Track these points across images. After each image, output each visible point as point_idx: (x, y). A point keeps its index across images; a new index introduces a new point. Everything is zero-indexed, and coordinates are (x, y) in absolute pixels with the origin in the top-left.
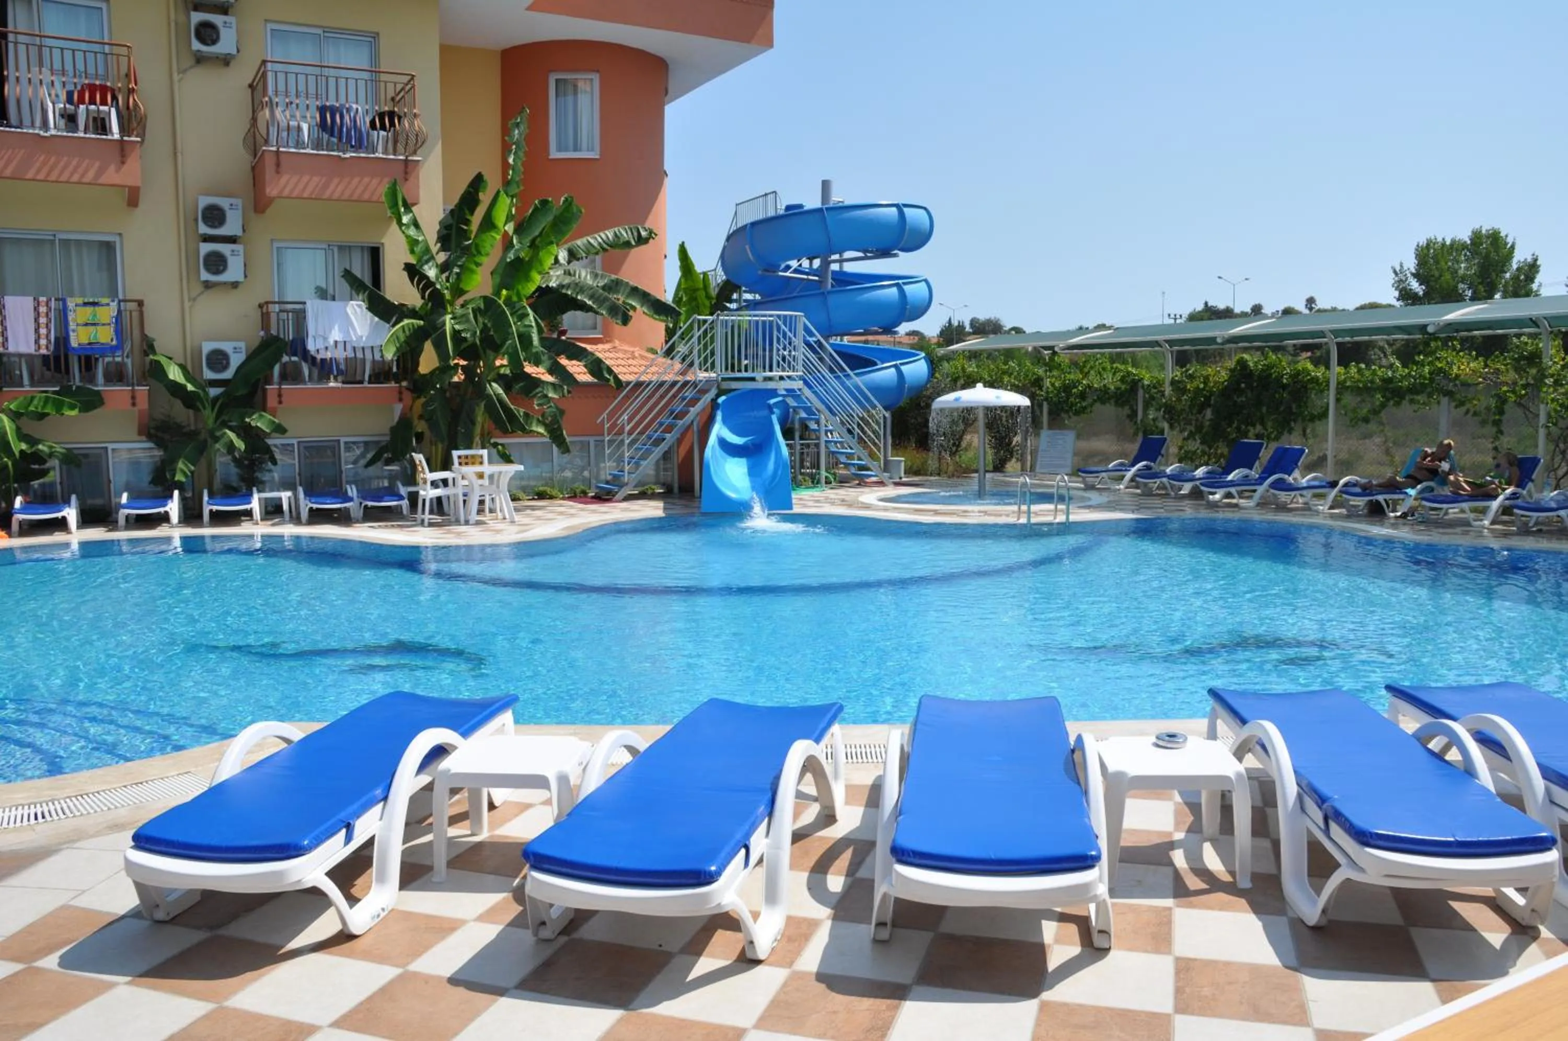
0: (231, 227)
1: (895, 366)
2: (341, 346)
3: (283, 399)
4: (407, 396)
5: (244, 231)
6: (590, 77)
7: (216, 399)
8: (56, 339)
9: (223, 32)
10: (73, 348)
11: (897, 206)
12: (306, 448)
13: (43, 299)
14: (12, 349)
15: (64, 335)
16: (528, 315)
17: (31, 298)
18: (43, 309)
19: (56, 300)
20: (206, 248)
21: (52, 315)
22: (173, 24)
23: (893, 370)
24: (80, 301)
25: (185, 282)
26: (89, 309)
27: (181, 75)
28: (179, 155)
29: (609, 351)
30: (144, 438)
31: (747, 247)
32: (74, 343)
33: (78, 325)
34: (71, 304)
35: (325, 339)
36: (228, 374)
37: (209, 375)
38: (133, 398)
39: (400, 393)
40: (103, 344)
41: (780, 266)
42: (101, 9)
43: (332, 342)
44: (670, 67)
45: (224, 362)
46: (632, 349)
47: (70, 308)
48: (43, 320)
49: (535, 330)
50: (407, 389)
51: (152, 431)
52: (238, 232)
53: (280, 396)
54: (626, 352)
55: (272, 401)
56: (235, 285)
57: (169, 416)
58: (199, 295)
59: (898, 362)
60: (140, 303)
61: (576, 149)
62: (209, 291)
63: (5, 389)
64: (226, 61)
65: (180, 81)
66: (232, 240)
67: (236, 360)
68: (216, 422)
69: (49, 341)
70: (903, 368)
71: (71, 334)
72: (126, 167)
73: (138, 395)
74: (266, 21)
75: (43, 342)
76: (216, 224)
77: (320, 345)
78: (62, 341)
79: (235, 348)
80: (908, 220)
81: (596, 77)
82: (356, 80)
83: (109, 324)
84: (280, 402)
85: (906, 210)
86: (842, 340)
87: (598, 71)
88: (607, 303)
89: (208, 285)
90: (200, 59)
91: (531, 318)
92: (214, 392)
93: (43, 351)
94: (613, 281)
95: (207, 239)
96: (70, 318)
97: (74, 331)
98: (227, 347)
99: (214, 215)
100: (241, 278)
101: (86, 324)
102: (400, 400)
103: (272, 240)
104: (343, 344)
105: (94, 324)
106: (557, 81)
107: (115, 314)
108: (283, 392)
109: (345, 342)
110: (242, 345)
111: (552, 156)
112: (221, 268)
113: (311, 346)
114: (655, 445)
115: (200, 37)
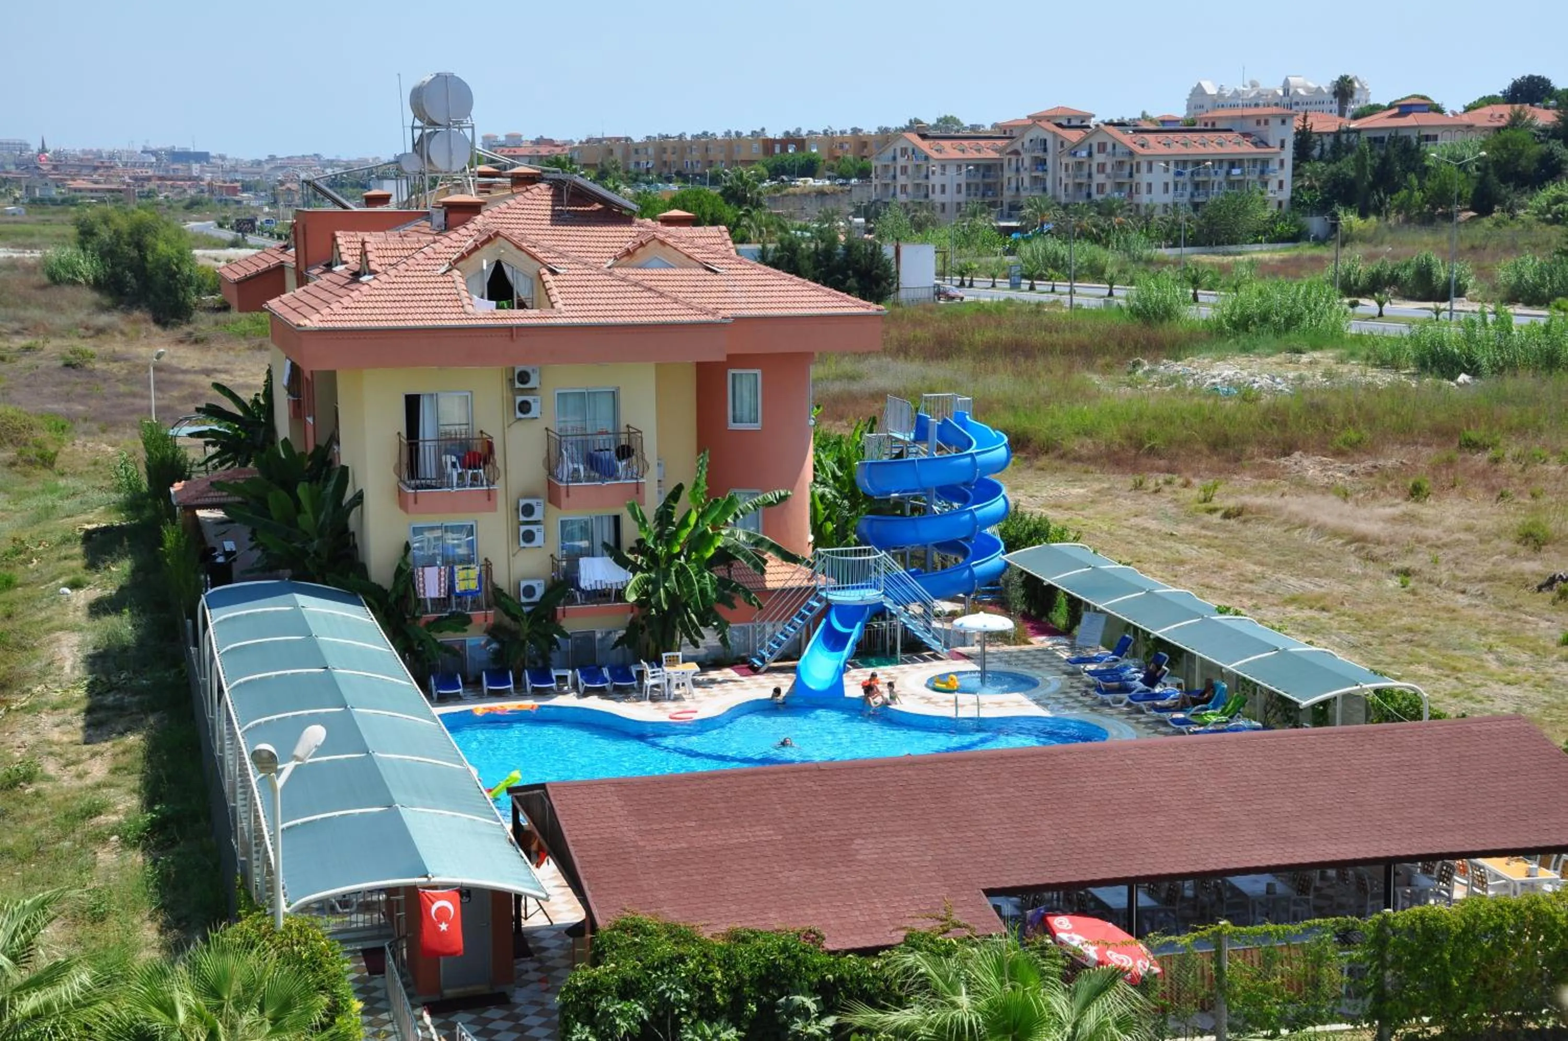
0: (537, 515)
3: (566, 614)
5: (544, 516)
6: (755, 372)
7: (529, 614)
8: (449, 589)
9: (533, 406)
10: (457, 593)
12: (575, 636)
13: (443, 568)
14: (427, 595)
15: (452, 586)
17: (438, 568)
18: (443, 573)
19: (449, 568)
20: (523, 528)
21: (447, 576)
22: (506, 405)
24: (460, 567)
25: (511, 549)
26: (465, 572)
27: (509, 429)
28: (507, 474)
30: (486, 634)
31: (866, 480)
32: (457, 590)
33: (459, 581)
34: (456, 570)
35: (590, 578)
36: (536, 598)
37: (524, 600)
38: (486, 617)
39: (632, 608)
40: (472, 590)
42: (467, 396)
43: (593, 580)
45: (533, 592)
47: (456, 572)
48: (443, 579)
51: (494, 634)
52: (541, 517)
53: (564, 612)
55: (560, 615)
56: (539, 548)
58: (519, 555)
60: (491, 565)
61: (746, 420)
62: (525, 553)
64: (534, 421)
66: (538, 523)
67: (540, 592)
69: (445, 590)
71: (456, 585)
73: (488, 615)
74: (555, 389)
75: (442, 590)
76: (529, 514)
77: (587, 581)
78: (452, 589)
79: (539, 584)
81: (759, 372)
83: (475, 578)
84: (564, 616)
87: (760, 368)
89: (524, 549)
90: (519, 419)
92: (527, 609)
93: (442, 595)
95: (525, 523)
96: (456, 577)
97: (457, 583)
98: (533, 583)
99: (528, 510)
100: (542, 544)
101: (463, 580)
102: (631, 611)
103: (559, 518)
104: (601, 582)
105: (467, 580)
106: (734, 375)
107: (478, 574)
108: (566, 610)
110: (542, 582)
111: (730, 428)
112: (532, 539)
113: (582, 583)
114: (787, 636)
115: (522, 411)
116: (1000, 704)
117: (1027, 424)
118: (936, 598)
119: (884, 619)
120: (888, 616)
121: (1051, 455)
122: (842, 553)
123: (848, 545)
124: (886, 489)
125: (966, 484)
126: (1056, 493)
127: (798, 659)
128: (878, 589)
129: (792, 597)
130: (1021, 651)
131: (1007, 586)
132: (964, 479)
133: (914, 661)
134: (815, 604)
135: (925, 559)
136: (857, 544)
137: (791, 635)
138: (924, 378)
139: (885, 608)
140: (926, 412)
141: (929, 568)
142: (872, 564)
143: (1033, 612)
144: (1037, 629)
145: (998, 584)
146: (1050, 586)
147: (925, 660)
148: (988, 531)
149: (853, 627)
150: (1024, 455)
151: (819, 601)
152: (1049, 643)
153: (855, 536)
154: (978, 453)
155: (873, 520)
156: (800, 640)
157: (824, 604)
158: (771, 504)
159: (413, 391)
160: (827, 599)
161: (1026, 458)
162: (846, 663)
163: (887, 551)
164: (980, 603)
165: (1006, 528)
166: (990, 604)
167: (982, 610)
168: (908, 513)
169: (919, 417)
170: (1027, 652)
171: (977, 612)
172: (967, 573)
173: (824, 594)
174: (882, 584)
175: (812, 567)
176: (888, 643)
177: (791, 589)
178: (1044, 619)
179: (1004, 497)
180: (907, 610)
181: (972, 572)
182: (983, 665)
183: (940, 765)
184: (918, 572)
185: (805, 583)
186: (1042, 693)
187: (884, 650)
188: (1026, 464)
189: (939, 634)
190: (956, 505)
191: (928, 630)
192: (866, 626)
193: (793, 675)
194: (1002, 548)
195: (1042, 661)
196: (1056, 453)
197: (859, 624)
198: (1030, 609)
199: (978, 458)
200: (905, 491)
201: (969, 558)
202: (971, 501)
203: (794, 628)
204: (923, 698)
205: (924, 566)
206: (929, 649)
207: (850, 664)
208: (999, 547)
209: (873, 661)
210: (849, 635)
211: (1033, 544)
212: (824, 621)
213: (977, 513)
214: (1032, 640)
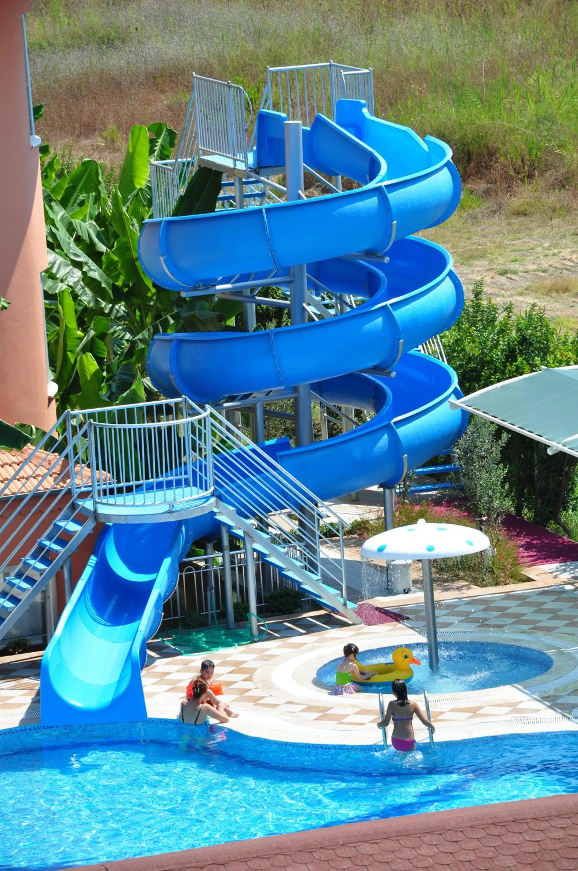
1: (387, 428)
23: (383, 434)
59: (393, 420)
70: (400, 430)
114: (15, 600)
116: (474, 711)
117: (484, 120)
118: (324, 498)
119: (219, 547)
120: (226, 542)
121: (540, 182)
122: (121, 417)
123: (133, 398)
124: (206, 275)
125: (369, 253)
126: (554, 262)
127: (43, 647)
128: (203, 486)
129: (22, 515)
130: (509, 597)
131: (469, 461)
132: (367, 245)
133: (287, 633)
134: (72, 527)
135: (295, 418)
136: (150, 395)
137: (23, 597)
138: (258, 35)
139: (219, 524)
140: (276, 107)
141: (305, 434)
142: (185, 434)
143: (527, 514)
144: (539, 549)
145: (448, 460)
146: (561, 456)
147: (310, 628)
148: (420, 351)
149: (156, 569)
150: (483, 186)
151: (80, 520)
152: (566, 576)
153: (147, 381)
154: (392, 187)
155: (181, 342)
156: (44, 605)
157: (90, 525)
160: (95, 515)
161: (487, 193)
162: (145, 646)
163: (216, 405)
164: (419, 501)
165: (457, 342)
166: (437, 502)
167: (422, 515)
168: (252, 323)
169: (263, 118)
170: (522, 599)
171: (412, 520)
172: (384, 440)
173: (88, 504)
174: (210, 478)
175: (60, 449)
176: (231, 598)
177: (19, 499)
178: (552, 527)
179: (451, 274)
180: (263, 526)
181: (395, 439)
182: (432, 634)
183: (366, 848)
184: (283, 446)
185: (49, 484)
186: (559, 682)
187: (223, 615)
188: (489, 204)
189: (338, 573)
190: (351, 299)
191: (312, 566)
192: (182, 566)
193: (35, 683)
194: (455, 384)
195: (555, 614)
196: (550, 176)
197: (167, 562)
198: (519, 509)
199: (393, 197)
200: (244, 277)
201: (386, 409)
202: (383, 290)
203: (30, 581)
204: (310, 709)
205: (295, 432)
206: (317, 605)
207: (152, 647)
208: (449, 382)
209: (201, 637)
210: (149, 585)
211: (519, 372)
212: (93, 560)
213: (398, 314)
214: (530, 572)
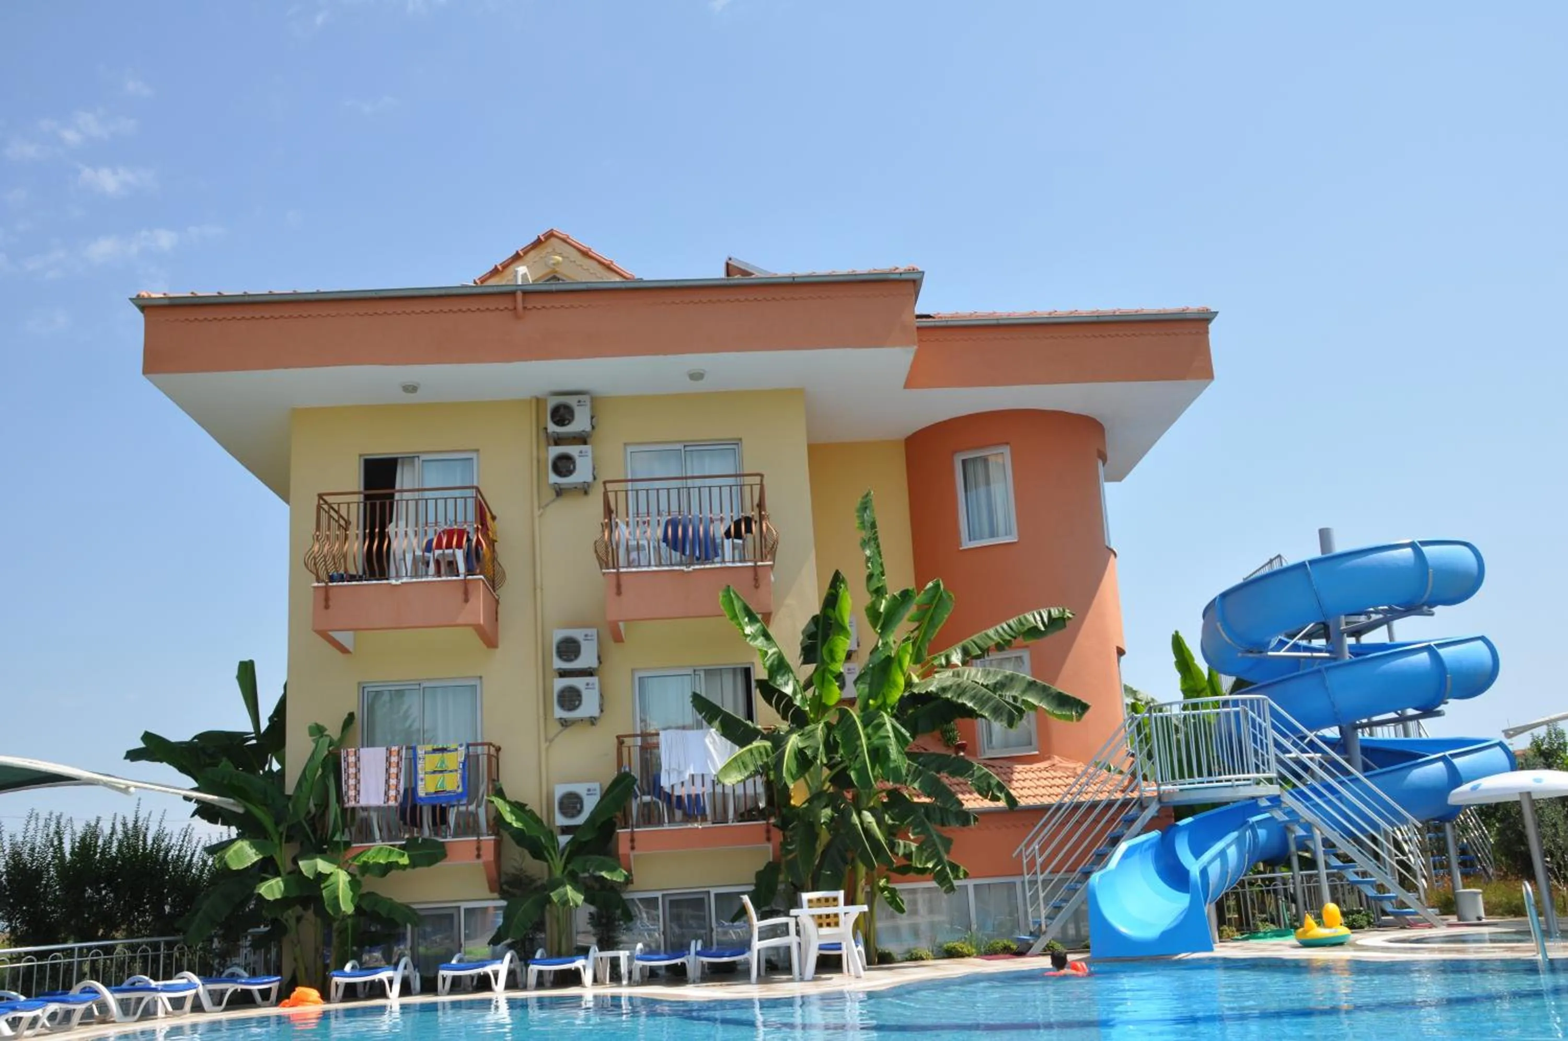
0: (587, 659)
1: (1443, 759)
2: (698, 781)
3: (636, 844)
4: (778, 835)
5: (600, 662)
6: (1001, 451)
7: (567, 848)
8: (406, 790)
9: (579, 461)
10: (420, 798)
11: (1412, 545)
12: (671, 902)
13: (395, 749)
14: (363, 802)
15: (413, 785)
16: (884, 724)
17: (384, 749)
18: (394, 759)
19: (407, 748)
20: (560, 683)
21: (403, 764)
22: (535, 463)
23: (1440, 764)
24: (429, 748)
25: (542, 720)
26: (438, 756)
27: (541, 510)
28: (538, 590)
29: (1046, 769)
30: (496, 895)
31: (1218, 624)
32: (421, 793)
33: (426, 773)
34: (420, 752)
35: (680, 773)
36: (580, 820)
37: (561, 820)
38: (478, 849)
39: (768, 831)
40: (449, 792)
41: (1269, 643)
42: (471, 459)
43: (687, 776)
44: (1106, 426)
45: (578, 806)
46: (1072, 765)
47: (420, 756)
48: (393, 770)
49: (893, 740)
50: (774, 825)
51: (505, 887)
52: (594, 663)
53: (632, 840)
54: (1067, 768)
55: (623, 847)
56: (593, 721)
57: (521, 869)
58: (556, 735)
59: (1447, 753)
60: (498, 749)
61: (993, 534)
62: (567, 732)
63: (354, 845)
64: (585, 489)
65: (541, 516)
66: (588, 673)
67: (590, 804)
68: (563, 872)
69: (398, 792)
70: (1456, 761)
71: (420, 783)
72: (469, 604)
73: (483, 846)
74: (625, 444)
75: (392, 793)
76: (573, 657)
77: (674, 780)
78: (411, 791)
79: (589, 790)
80: (1430, 562)
81: (1006, 450)
82: (720, 487)
83: (456, 771)
84: (633, 848)
85: (1425, 549)
86: (1371, 734)
87: (1007, 443)
88: (990, 704)
89: (565, 723)
90: (560, 492)
91: (889, 726)
92: (563, 840)
93: (392, 803)
94: (1006, 677)
95: (563, 674)
96: (419, 766)
97: (422, 780)
98: (580, 789)
99: (569, 649)
100: (596, 713)
101: (434, 772)
102: (768, 839)
103: (633, 670)
104: (700, 778)
105: (441, 772)
106: (964, 462)
107: (463, 759)
108: (636, 836)
109: (703, 776)
110: (596, 786)
111: (964, 547)
112: (577, 703)
113: (665, 782)
115: (557, 470)
154: (1423, 544)
158: (1033, 632)
159: (381, 449)
213: (1442, 652)
